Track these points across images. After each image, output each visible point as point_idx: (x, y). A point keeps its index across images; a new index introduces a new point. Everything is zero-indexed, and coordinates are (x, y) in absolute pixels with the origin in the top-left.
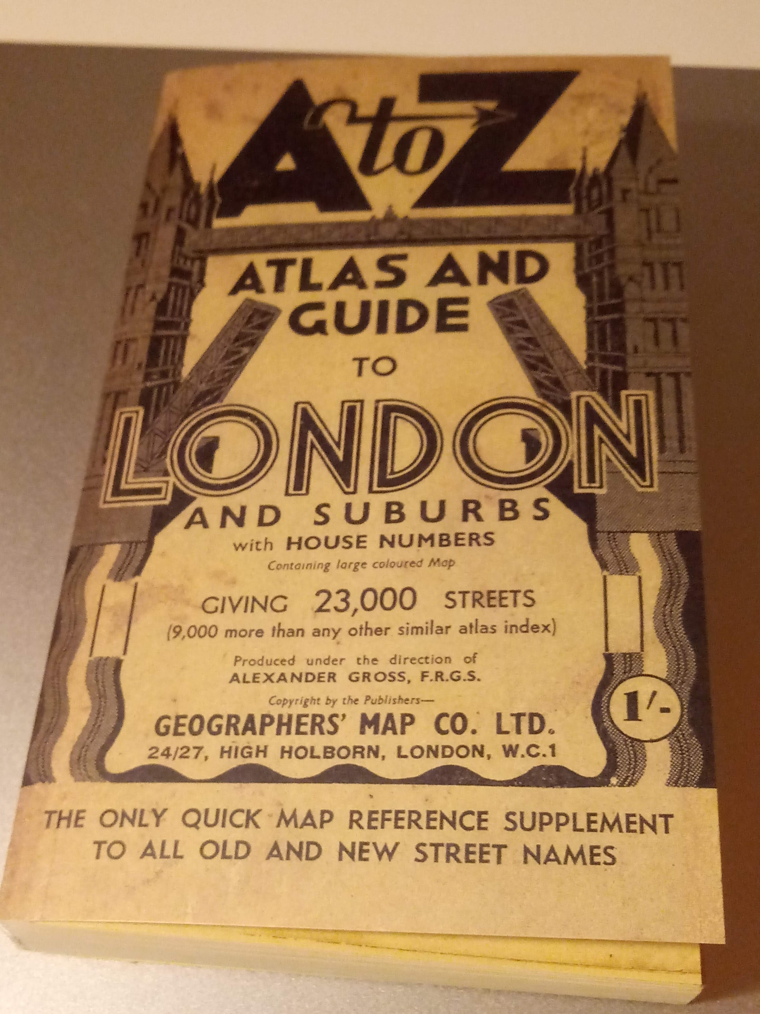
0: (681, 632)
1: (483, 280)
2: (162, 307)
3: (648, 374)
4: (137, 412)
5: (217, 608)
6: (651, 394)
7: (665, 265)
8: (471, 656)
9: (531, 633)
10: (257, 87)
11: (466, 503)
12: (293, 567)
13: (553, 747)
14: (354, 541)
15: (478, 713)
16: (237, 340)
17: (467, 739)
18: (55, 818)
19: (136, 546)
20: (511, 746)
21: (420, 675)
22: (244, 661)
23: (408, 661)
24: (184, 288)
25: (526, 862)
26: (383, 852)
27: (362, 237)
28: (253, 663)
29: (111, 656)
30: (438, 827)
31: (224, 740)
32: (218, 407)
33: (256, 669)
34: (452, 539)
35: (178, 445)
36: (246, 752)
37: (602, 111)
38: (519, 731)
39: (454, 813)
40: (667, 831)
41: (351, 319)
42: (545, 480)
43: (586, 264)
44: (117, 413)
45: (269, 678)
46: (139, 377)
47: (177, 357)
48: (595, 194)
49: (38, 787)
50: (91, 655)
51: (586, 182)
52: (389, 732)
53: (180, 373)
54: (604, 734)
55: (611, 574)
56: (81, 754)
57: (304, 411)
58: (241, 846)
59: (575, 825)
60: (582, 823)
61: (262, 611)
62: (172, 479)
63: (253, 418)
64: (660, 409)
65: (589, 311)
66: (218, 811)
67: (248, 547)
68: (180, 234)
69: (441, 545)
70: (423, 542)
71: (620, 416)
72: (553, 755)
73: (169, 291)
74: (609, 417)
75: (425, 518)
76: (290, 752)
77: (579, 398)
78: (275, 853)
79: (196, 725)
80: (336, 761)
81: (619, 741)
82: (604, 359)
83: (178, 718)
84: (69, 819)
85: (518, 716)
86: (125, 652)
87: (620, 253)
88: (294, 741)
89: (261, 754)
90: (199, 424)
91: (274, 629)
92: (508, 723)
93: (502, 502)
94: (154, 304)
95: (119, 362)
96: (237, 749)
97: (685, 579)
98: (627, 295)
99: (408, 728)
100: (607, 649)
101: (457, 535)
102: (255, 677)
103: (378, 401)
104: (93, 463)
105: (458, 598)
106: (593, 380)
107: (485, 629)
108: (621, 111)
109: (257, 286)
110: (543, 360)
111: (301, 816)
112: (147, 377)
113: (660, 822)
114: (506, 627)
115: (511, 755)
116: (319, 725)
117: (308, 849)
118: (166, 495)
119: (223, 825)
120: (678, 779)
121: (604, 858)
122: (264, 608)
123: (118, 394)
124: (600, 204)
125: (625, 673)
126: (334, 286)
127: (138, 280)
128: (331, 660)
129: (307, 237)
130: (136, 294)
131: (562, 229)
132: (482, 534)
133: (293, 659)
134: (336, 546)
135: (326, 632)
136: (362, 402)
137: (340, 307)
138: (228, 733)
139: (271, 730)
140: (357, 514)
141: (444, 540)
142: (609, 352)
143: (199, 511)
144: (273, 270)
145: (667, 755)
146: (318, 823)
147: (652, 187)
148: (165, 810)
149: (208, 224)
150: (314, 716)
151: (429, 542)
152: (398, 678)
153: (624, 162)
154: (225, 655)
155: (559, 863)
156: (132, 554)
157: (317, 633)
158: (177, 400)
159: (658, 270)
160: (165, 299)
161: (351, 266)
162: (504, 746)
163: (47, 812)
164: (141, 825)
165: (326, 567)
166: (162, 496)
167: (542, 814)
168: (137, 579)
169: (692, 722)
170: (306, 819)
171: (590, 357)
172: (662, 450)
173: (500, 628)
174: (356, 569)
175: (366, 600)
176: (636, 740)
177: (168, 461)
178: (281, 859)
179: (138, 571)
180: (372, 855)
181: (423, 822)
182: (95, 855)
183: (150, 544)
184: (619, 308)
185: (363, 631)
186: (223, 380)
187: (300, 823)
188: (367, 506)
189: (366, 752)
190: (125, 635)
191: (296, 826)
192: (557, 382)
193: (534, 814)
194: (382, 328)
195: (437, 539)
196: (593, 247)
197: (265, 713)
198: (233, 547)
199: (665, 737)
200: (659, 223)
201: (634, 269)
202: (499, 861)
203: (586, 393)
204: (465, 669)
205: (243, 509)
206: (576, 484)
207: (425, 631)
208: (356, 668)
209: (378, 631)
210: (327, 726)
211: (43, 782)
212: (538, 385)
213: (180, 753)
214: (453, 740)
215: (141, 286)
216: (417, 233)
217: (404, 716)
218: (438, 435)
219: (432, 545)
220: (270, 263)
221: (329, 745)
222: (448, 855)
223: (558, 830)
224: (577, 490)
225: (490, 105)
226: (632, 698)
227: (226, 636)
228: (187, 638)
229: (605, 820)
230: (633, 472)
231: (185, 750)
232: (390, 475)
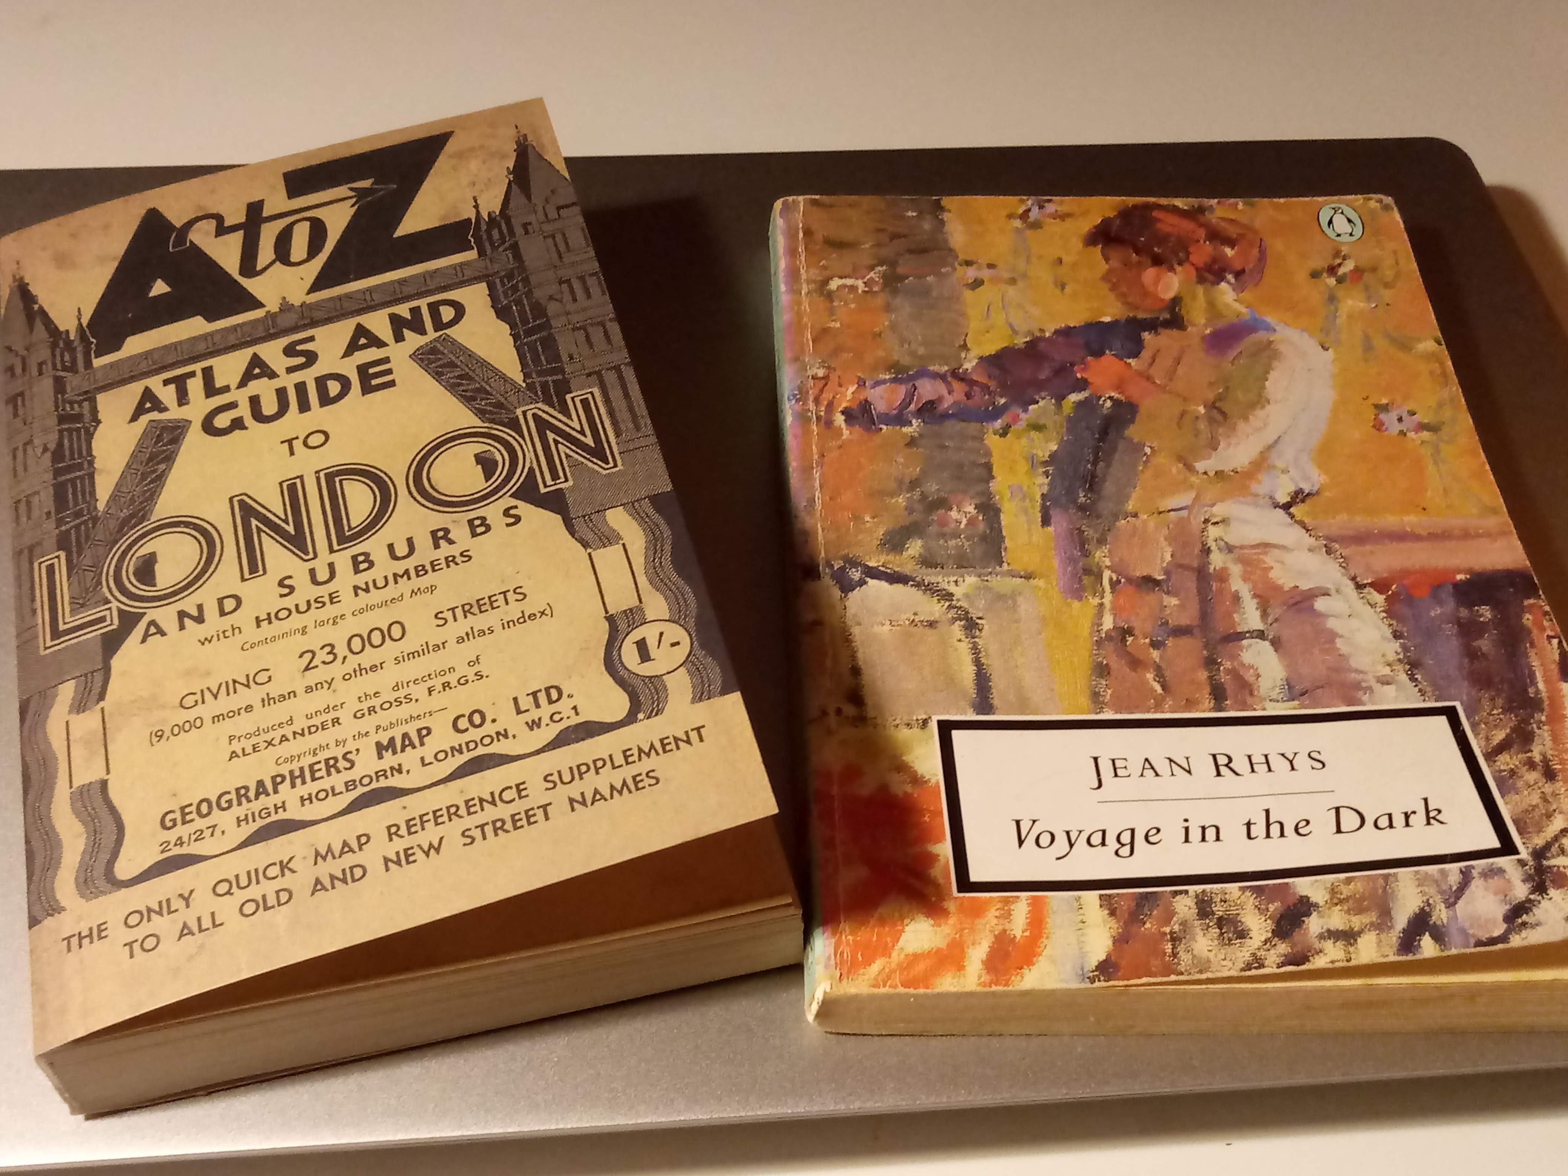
0: (674, 576)
1: (399, 338)
2: (58, 455)
3: (589, 375)
4: (58, 557)
5: (196, 701)
6: (596, 391)
7: (582, 279)
8: (475, 659)
9: (528, 621)
10: (107, 227)
11: (434, 533)
12: (268, 641)
13: (575, 708)
14: (326, 599)
15: (494, 704)
16: (150, 459)
17: (489, 728)
18: (75, 941)
19: (92, 676)
20: (533, 721)
21: (427, 692)
22: (239, 738)
23: (411, 684)
24: (78, 430)
25: (573, 810)
26: (429, 850)
27: (261, 333)
28: (248, 736)
29: (93, 780)
30: (479, 811)
31: (238, 811)
32: (147, 526)
33: (254, 740)
34: (428, 567)
35: (111, 572)
36: (265, 812)
37: (484, 162)
38: (538, 706)
39: (492, 794)
40: (701, 740)
41: (269, 407)
42: (509, 490)
43: (502, 298)
44: (36, 565)
45: (270, 743)
46: (51, 525)
47: (87, 495)
48: (495, 234)
49: (49, 922)
50: (71, 787)
51: (484, 227)
52: (409, 749)
53: (96, 508)
54: (621, 683)
55: (595, 550)
56: (86, 875)
57: (242, 503)
58: (281, 894)
59: (613, 764)
60: (619, 760)
61: (246, 689)
62: (114, 605)
63: (187, 524)
64: (607, 401)
65: (515, 337)
66: (249, 873)
67: (215, 638)
68: (59, 386)
69: (418, 576)
70: (399, 578)
71: (570, 417)
72: (577, 714)
73: (61, 438)
74: (560, 421)
75: (395, 557)
76: (310, 799)
77: (524, 413)
78: (319, 887)
79: (204, 808)
80: (360, 790)
81: (638, 683)
82: (540, 374)
83: (182, 809)
84: (90, 935)
85: (534, 694)
86: (108, 772)
87: (533, 279)
88: (312, 787)
89: (280, 810)
90: (130, 547)
91: (263, 700)
92: (526, 703)
93: (471, 522)
94: (48, 455)
95: (24, 519)
96: (253, 814)
97: (667, 533)
98: (550, 312)
99: (426, 739)
100: (607, 612)
101: (432, 563)
102: (255, 748)
103: (317, 472)
104: (21, 617)
105: (449, 615)
106: (536, 394)
107: (482, 633)
108: (504, 157)
109: (159, 406)
110: (481, 390)
111: (337, 848)
112: (60, 522)
113: (694, 735)
114: (503, 624)
115: (535, 728)
116: (334, 766)
117: (352, 872)
118: (112, 621)
119: (258, 882)
120: (701, 695)
121: (648, 781)
122: (248, 686)
123: (31, 549)
124: (504, 242)
125: (629, 626)
126: (242, 384)
127: (25, 437)
128: (331, 707)
129: (201, 347)
130: (25, 451)
131: (469, 273)
132: (457, 554)
133: (291, 719)
134: (309, 608)
135: (319, 686)
136: (301, 477)
137: (255, 401)
138: (240, 804)
139: (285, 787)
140: (322, 575)
141: (421, 571)
142: (545, 365)
143: (152, 623)
144: (172, 387)
145: (687, 679)
146: (356, 849)
147: (553, 214)
148: (192, 892)
149: (88, 364)
150: (327, 761)
151: (405, 577)
152: (404, 701)
153: (518, 199)
154: (217, 740)
155: (606, 800)
156: (89, 685)
157: (309, 689)
158: (100, 534)
159: (577, 286)
160: (60, 445)
161: (256, 361)
162: (527, 723)
163: (64, 939)
164: (170, 912)
165: (304, 631)
166: (108, 622)
167: (578, 767)
168: (102, 704)
169: (703, 646)
170: (343, 848)
171: (526, 376)
172: (618, 434)
173: (498, 628)
174: (335, 623)
175: (353, 646)
176: (652, 677)
177: (105, 589)
178: (327, 890)
179: (102, 697)
180: (419, 855)
181: (463, 811)
182: (128, 956)
183: (107, 671)
184: (547, 325)
185: (358, 673)
186: (146, 500)
187: (337, 854)
188: (331, 566)
189: (389, 773)
190: (104, 758)
191: (334, 858)
192: (499, 405)
193: (571, 768)
194: (304, 407)
195: (413, 573)
196: (506, 280)
197: (274, 774)
198: (200, 644)
199: (681, 666)
200: (567, 243)
201: (553, 289)
202: (547, 818)
203: (532, 406)
204: (470, 673)
205: (200, 607)
206: (541, 485)
207: (421, 653)
208: (359, 706)
209: (373, 668)
210: (342, 764)
211: (52, 915)
212: (480, 413)
213: (193, 837)
214: (475, 734)
215: (30, 442)
216: (317, 315)
217: (419, 731)
218: (389, 482)
219: (409, 578)
220: (166, 382)
221: (350, 779)
222: (495, 830)
223: (597, 773)
224: (543, 490)
225: (366, 184)
226: (642, 645)
227: (214, 722)
228: (172, 737)
229: (640, 750)
230: (595, 460)
231: (199, 833)
232: (349, 531)
